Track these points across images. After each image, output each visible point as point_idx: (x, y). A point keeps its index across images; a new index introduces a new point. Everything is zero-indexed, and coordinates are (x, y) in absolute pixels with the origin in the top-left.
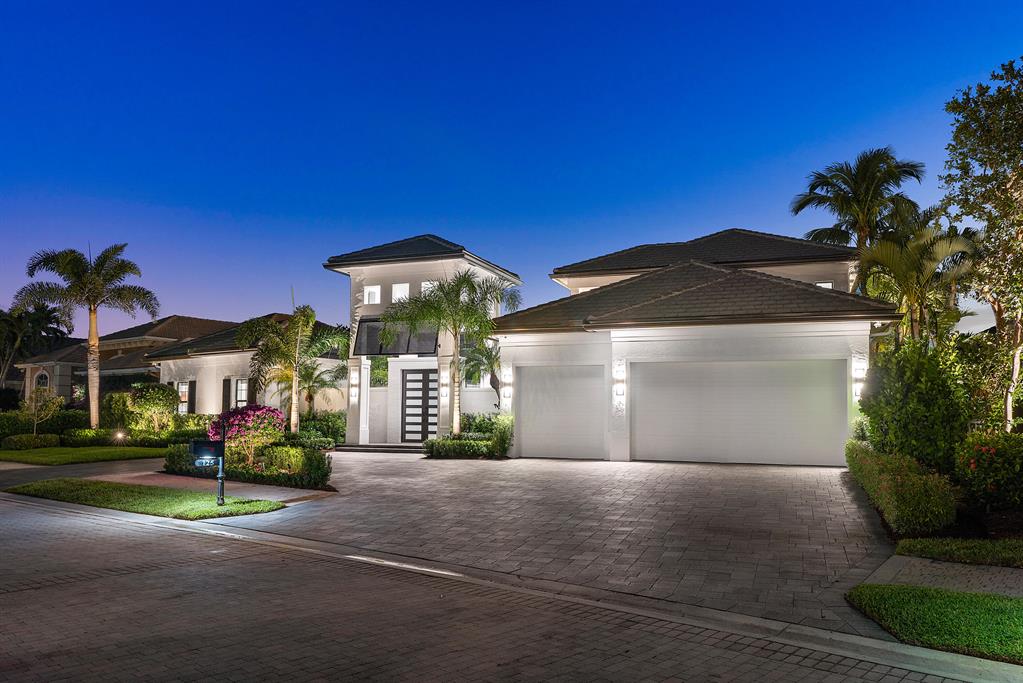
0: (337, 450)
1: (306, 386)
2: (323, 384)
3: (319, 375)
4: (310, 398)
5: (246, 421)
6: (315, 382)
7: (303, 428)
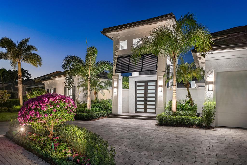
0: (108, 117)
1: (94, 88)
2: (102, 87)
3: (99, 84)
4: (96, 93)
5: (41, 106)
6: (98, 86)
7: (93, 107)
